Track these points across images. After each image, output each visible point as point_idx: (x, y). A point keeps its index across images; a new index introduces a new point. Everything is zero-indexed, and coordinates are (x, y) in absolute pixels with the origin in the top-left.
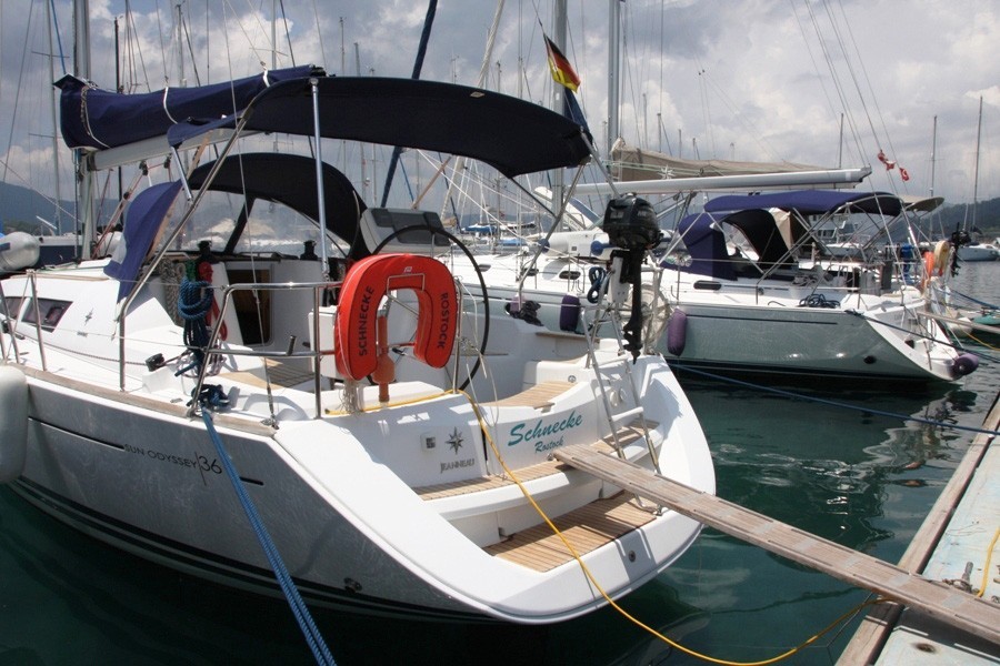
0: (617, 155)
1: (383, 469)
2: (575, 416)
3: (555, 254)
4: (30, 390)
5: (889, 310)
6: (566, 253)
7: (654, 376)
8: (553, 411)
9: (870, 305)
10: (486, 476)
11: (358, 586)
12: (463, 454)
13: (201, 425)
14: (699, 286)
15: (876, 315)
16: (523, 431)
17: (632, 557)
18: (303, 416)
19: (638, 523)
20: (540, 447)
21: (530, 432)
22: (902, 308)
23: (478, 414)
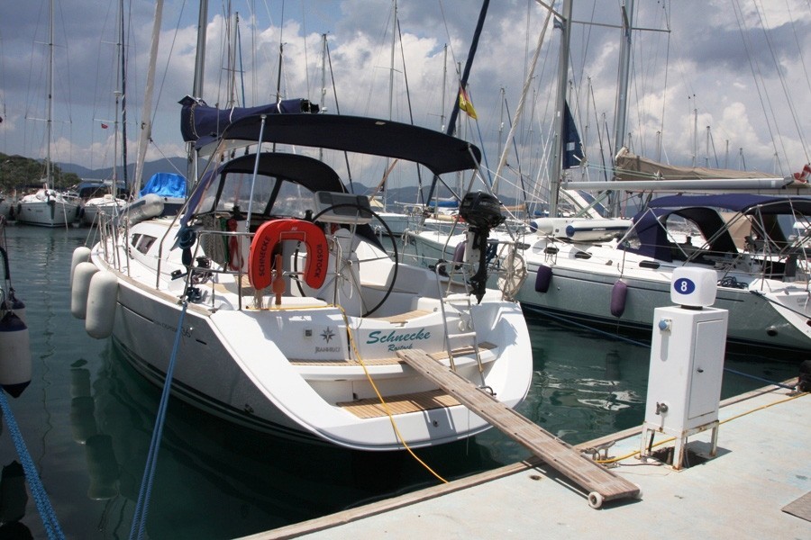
0: (621, 160)
1: (272, 344)
2: (424, 332)
3: (541, 234)
4: (119, 286)
5: (791, 294)
6: (551, 234)
7: (503, 316)
8: (406, 326)
9: (773, 288)
10: (347, 360)
11: (251, 410)
12: (332, 343)
13: (181, 308)
14: (643, 265)
15: (778, 297)
16: (380, 336)
17: (435, 424)
18: (231, 308)
19: (447, 404)
20: (392, 348)
21: (385, 337)
22: (807, 293)
23: (347, 321)
